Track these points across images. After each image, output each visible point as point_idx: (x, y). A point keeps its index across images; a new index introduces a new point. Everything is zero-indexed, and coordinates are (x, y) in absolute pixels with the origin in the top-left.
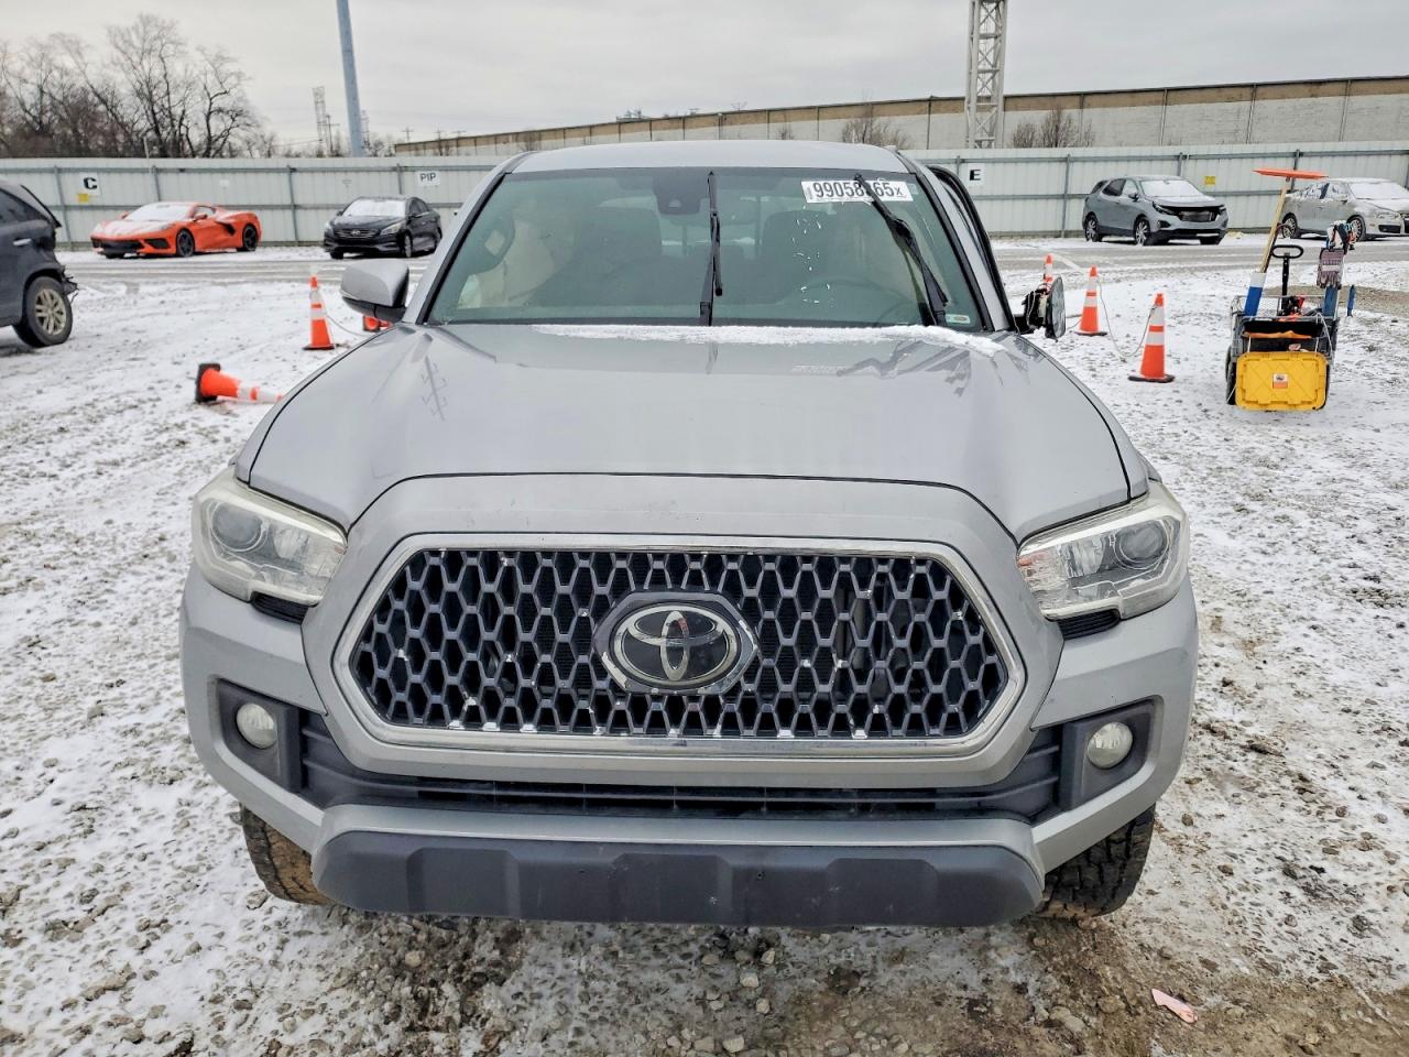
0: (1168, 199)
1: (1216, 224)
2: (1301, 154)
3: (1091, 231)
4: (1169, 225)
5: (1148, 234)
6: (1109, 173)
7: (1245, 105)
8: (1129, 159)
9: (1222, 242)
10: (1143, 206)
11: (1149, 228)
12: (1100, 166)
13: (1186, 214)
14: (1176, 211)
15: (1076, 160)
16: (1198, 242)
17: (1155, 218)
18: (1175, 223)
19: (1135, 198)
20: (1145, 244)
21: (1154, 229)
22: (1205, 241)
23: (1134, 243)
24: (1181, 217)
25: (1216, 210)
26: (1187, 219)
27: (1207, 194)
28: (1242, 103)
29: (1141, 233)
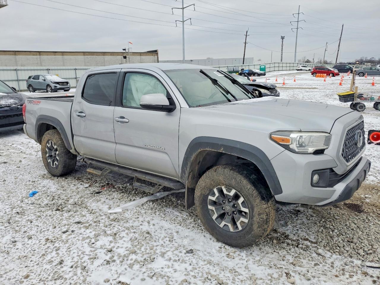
0: (55, 80)
1: (68, 86)
2: (76, 69)
3: (31, 89)
4: (57, 87)
5: (52, 89)
6: (33, 74)
7: (38, 56)
8: (41, 70)
9: (70, 91)
10: (48, 82)
11: (51, 88)
12: (29, 72)
13: (61, 84)
14: (58, 83)
15: (19, 70)
16: (63, 91)
17: (53, 85)
18: (59, 86)
19: (45, 80)
20: (51, 92)
21: (53, 88)
22: (65, 91)
23: (47, 92)
24: (59, 85)
25: (67, 83)
26: (61, 85)
27: (62, 79)
28: (37, 56)
29: (49, 89)
